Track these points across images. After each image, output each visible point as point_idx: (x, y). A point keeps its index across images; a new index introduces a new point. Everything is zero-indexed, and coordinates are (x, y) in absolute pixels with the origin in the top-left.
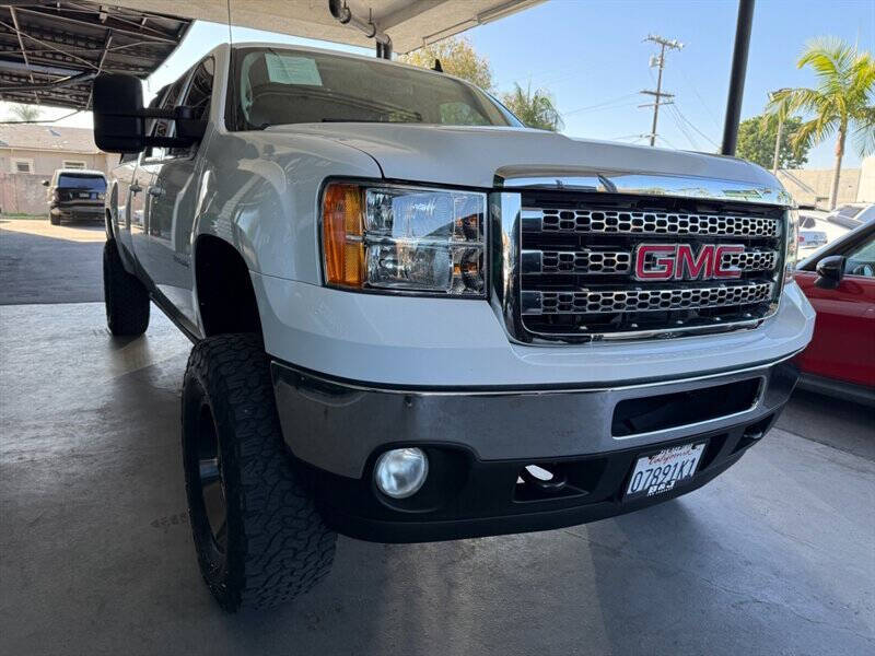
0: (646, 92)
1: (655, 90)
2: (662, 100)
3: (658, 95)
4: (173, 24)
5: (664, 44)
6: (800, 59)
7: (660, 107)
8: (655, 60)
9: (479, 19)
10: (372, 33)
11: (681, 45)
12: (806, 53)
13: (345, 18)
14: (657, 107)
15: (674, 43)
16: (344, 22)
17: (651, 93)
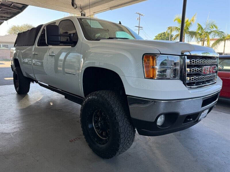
0: (136, 26)
1: (138, 26)
2: (140, 28)
3: (139, 27)
4: (21, 6)
5: (140, 14)
6: (174, 20)
7: (140, 30)
8: (138, 18)
9: (110, 9)
10: (81, 11)
11: (144, 15)
12: (175, 18)
13: (76, 7)
14: (139, 30)
15: (142, 14)
16: (75, 8)
17: (137, 27)
